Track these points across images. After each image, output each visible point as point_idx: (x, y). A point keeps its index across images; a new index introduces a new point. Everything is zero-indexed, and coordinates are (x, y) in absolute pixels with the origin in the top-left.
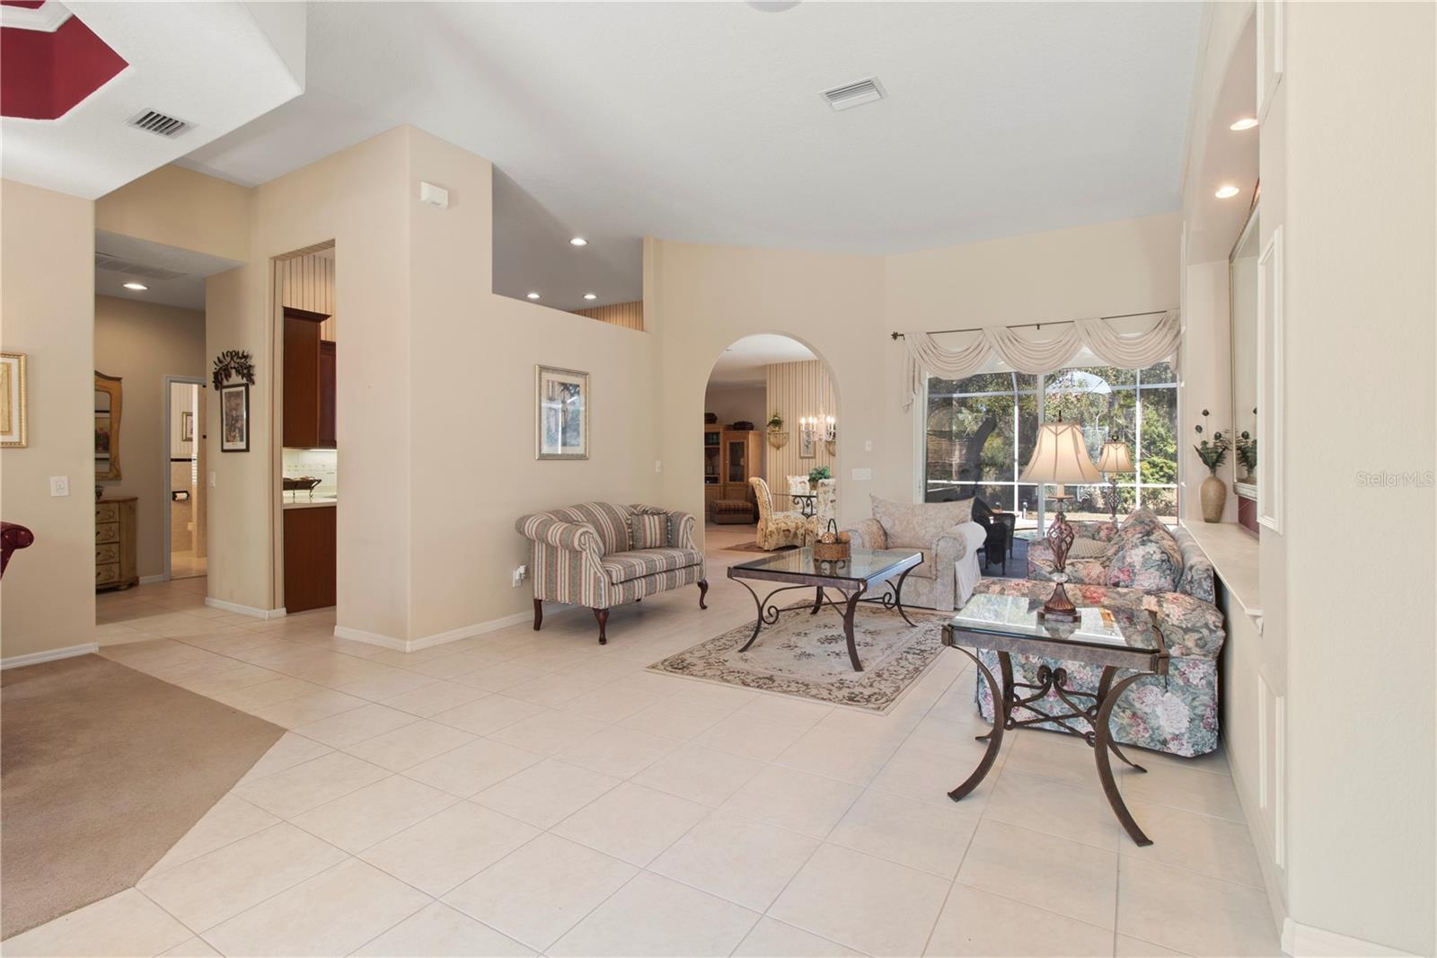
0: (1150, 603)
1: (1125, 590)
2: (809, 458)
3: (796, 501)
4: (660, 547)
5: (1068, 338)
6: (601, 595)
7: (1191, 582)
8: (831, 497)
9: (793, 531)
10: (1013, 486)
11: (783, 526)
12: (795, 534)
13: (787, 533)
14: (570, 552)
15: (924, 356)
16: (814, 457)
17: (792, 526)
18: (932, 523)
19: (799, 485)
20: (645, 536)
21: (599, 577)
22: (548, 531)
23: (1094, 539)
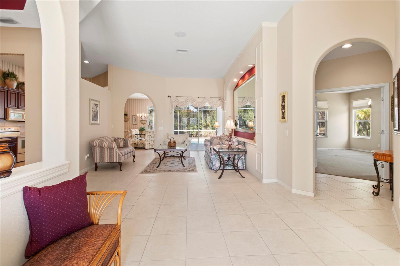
0: (237, 147)
1: (233, 145)
2: (135, 124)
3: (135, 136)
4: (123, 147)
5: (204, 100)
6: (120, 159)
7: (241, 143)
8: (149, 134)
9: (137, 143)
10: (178, 131)
11: (134, 142)
12: (137, 144)
13: (135, 144)
14: (109, 149)
15: (175, 102)
16: (137, 124)
17: (136, 142)
18: (181, 139)
19: (135, 132)
20: (120, 144)
21: (120, 154)
22: (103, 144)
23: (217, 139)
